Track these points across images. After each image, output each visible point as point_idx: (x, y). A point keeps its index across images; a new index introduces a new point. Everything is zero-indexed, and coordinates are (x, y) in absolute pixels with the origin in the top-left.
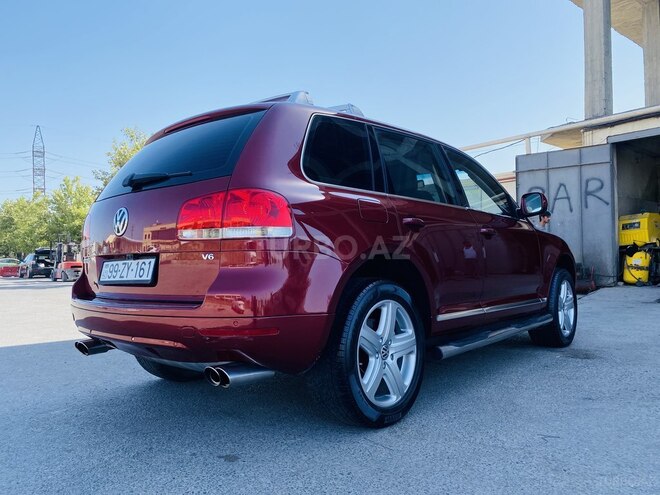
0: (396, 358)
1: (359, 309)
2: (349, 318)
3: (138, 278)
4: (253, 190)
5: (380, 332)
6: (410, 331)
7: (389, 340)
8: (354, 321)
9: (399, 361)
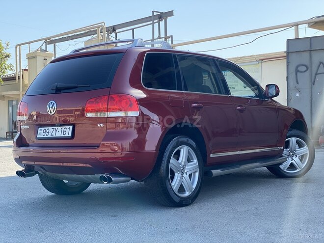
0: (188, 174)
1: (169, 150)
2: (165, 154)
3: (63, 135)
4: (120, 95)
5: (180, 161)
6: (196, 161)
7: (185, 165)
8: (167, 156)
9: (190, 176)
